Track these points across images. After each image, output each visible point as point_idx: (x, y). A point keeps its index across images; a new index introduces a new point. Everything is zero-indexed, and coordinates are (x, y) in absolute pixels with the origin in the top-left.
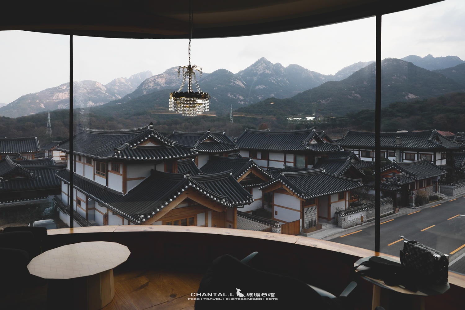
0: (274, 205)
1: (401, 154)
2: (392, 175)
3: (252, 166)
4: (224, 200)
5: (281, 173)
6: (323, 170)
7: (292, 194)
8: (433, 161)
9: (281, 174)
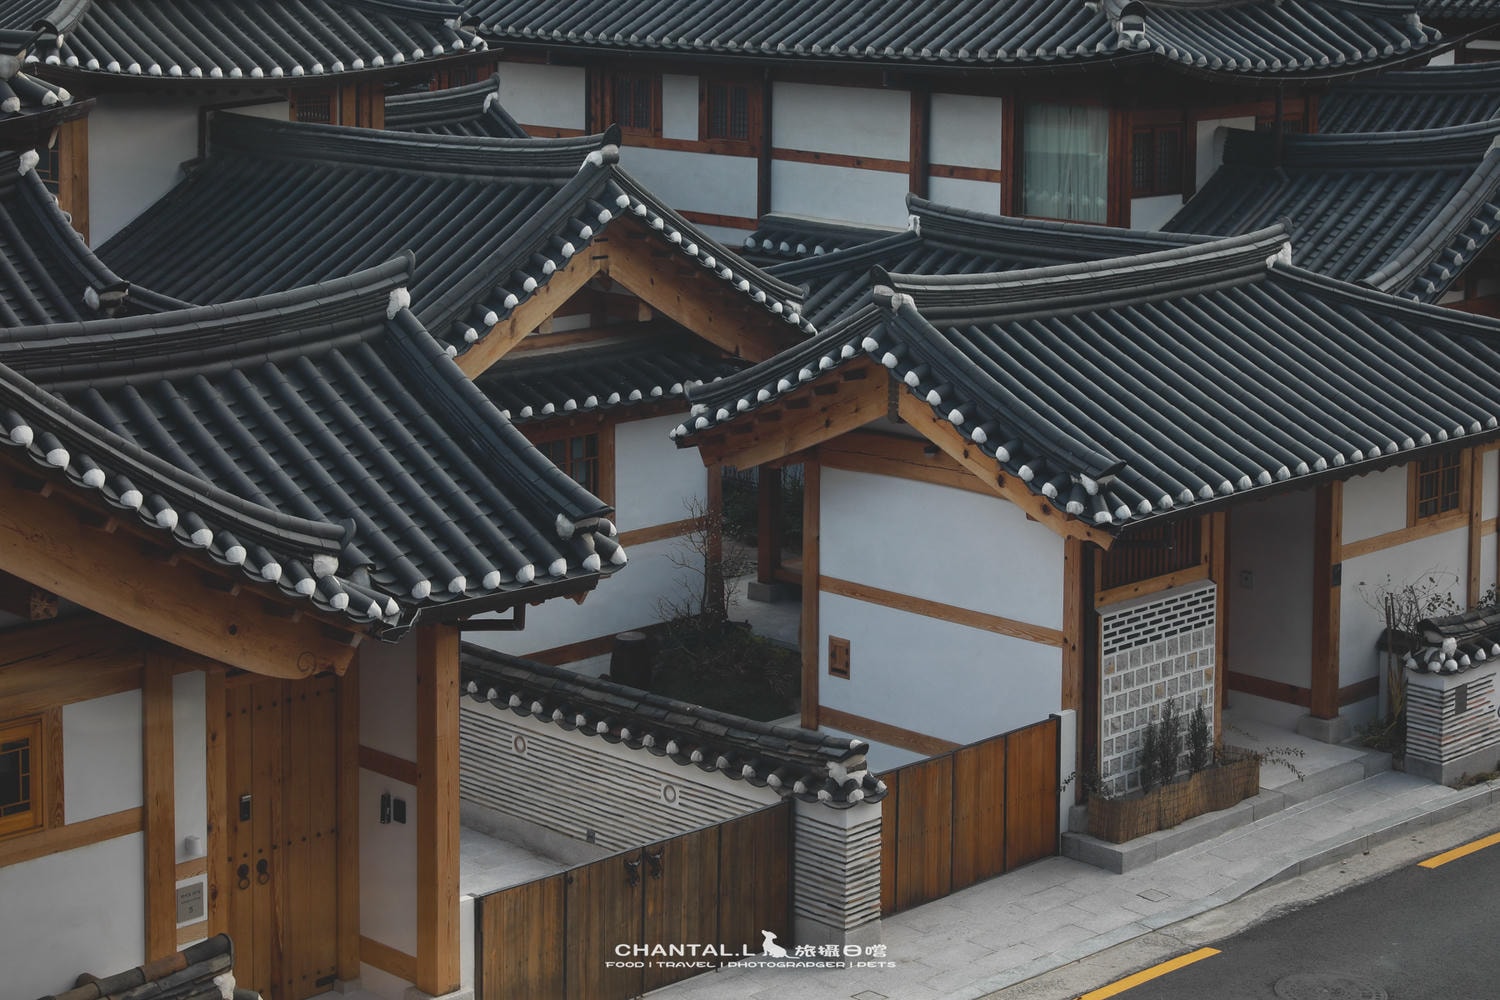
0: (819, 582)
3: (606, 215)
4: (328, 564)
5: (889, 283)
6: (1277, 248)
7: (988, 477)
9: (881, 290)
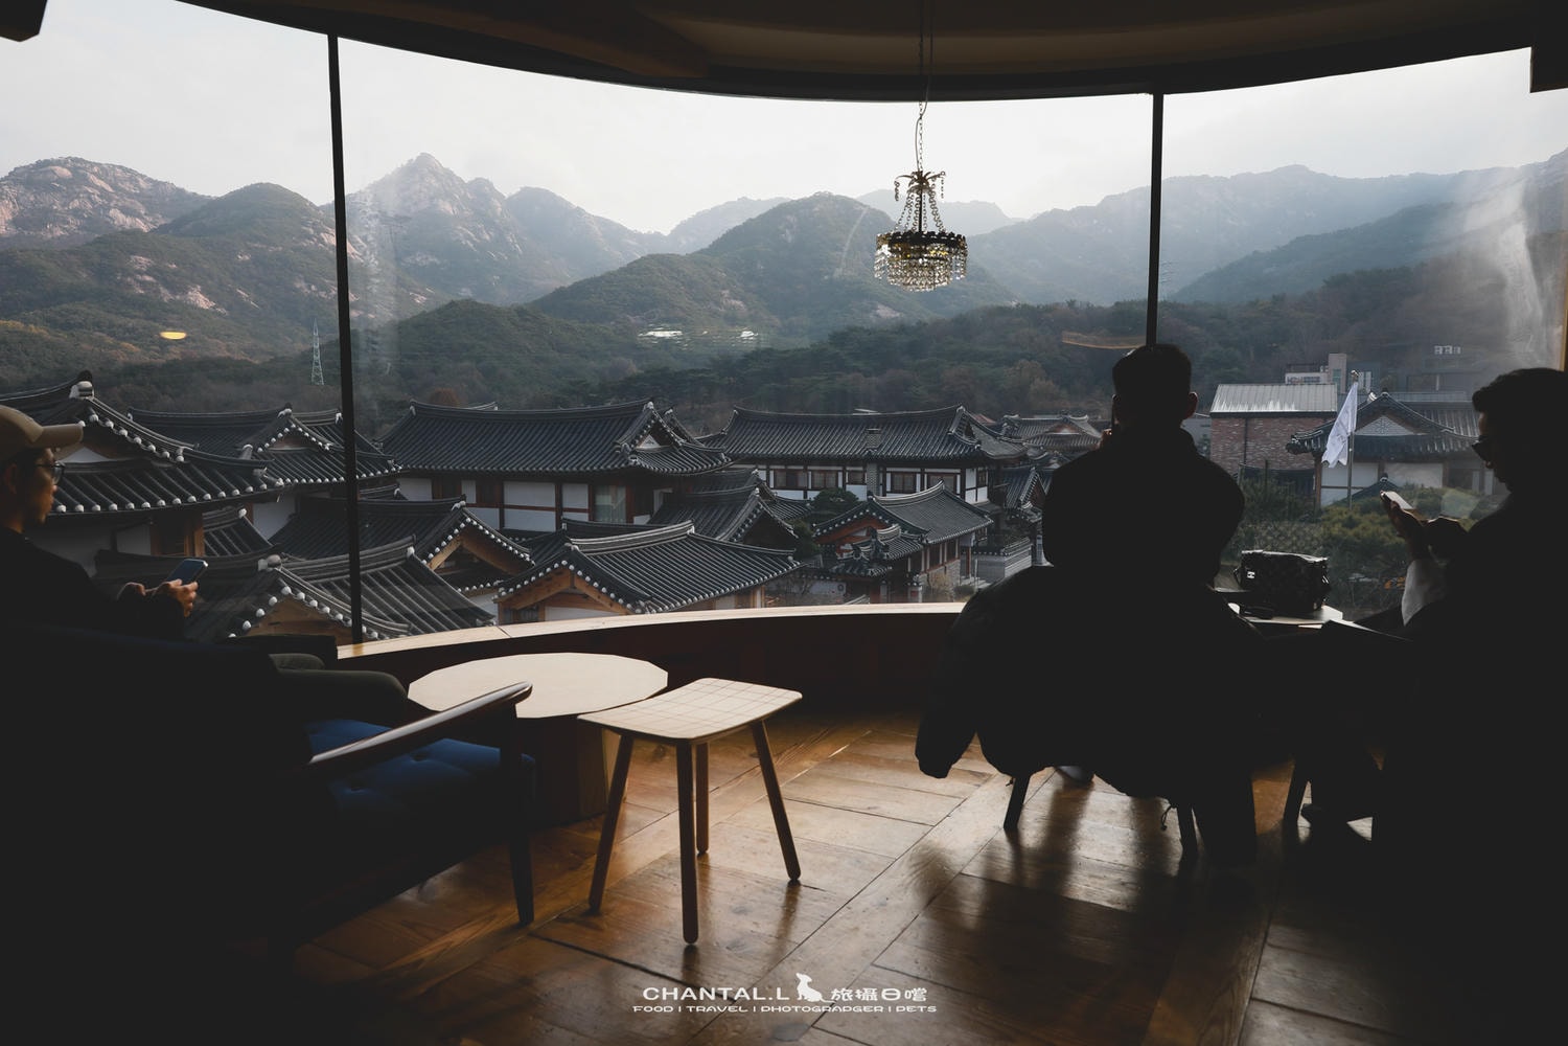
1: (881, 475)
2: (864, 534)
3: (463, 525)
5: (570, 542)
6: (689, 528)
8: (958, 492)
9: (567, 545)
